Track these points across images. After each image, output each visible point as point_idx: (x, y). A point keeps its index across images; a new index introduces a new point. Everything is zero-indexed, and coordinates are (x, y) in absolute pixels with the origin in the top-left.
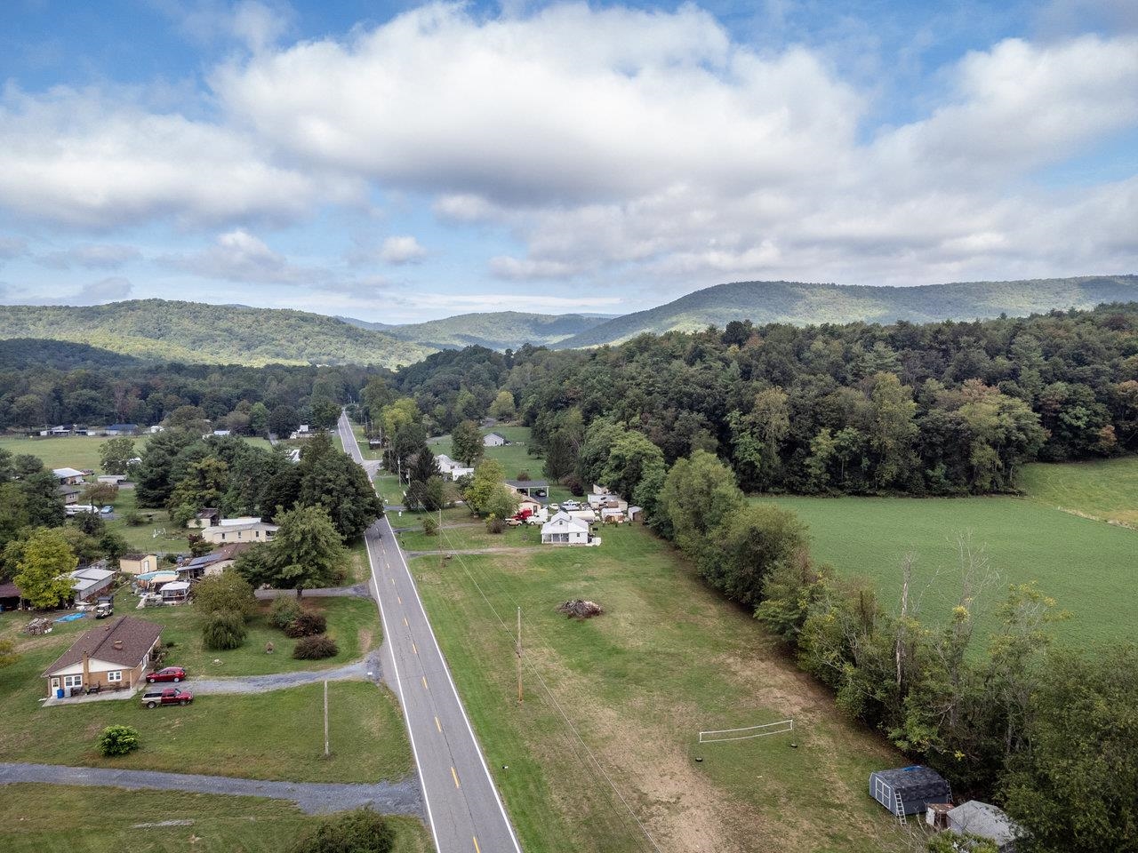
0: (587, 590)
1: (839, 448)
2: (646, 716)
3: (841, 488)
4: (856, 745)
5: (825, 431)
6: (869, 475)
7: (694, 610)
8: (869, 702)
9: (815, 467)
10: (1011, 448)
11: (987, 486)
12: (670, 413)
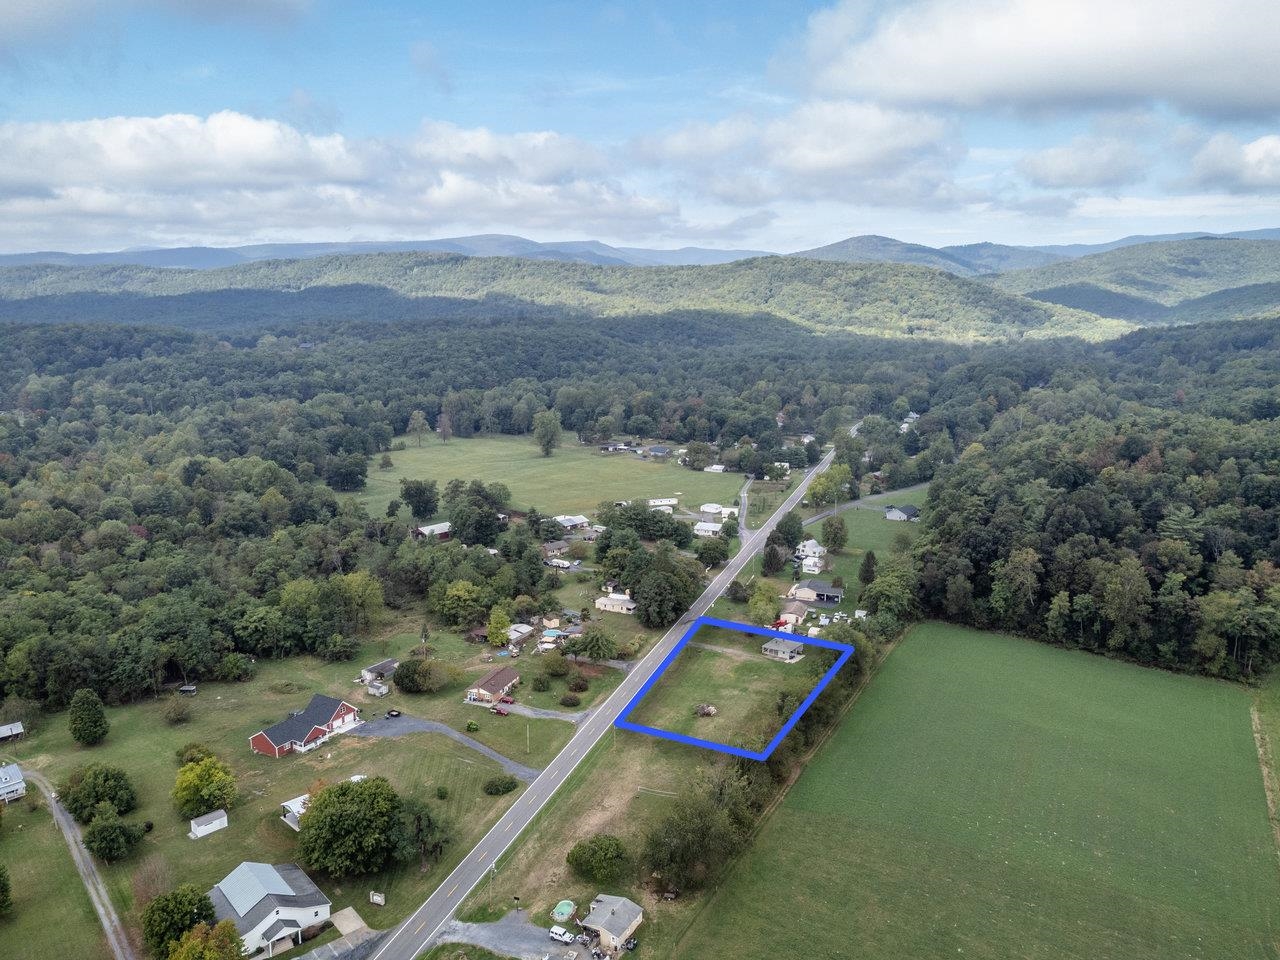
1: (1074, 610)
3: (1076, 642)
5: (1065, 594)
6: (1100, 637)
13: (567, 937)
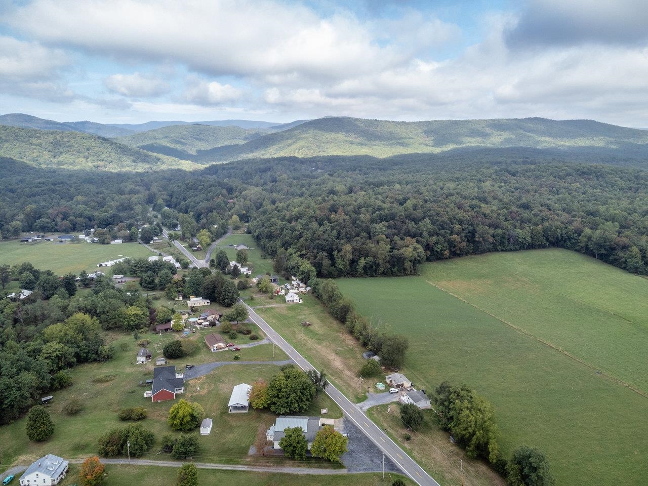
0: (305, 318)
1: (366, 263)
2: (326, 347)
3: (367, 275)
4: (362, 349)
5: (363, 258)
6: (375, 271)
7: (331, 323)
8: (364, 342)
9: (360, 268)
10: (416, 262)
11: (409, 273)
12: (315, 251)
13: (397, 390)
